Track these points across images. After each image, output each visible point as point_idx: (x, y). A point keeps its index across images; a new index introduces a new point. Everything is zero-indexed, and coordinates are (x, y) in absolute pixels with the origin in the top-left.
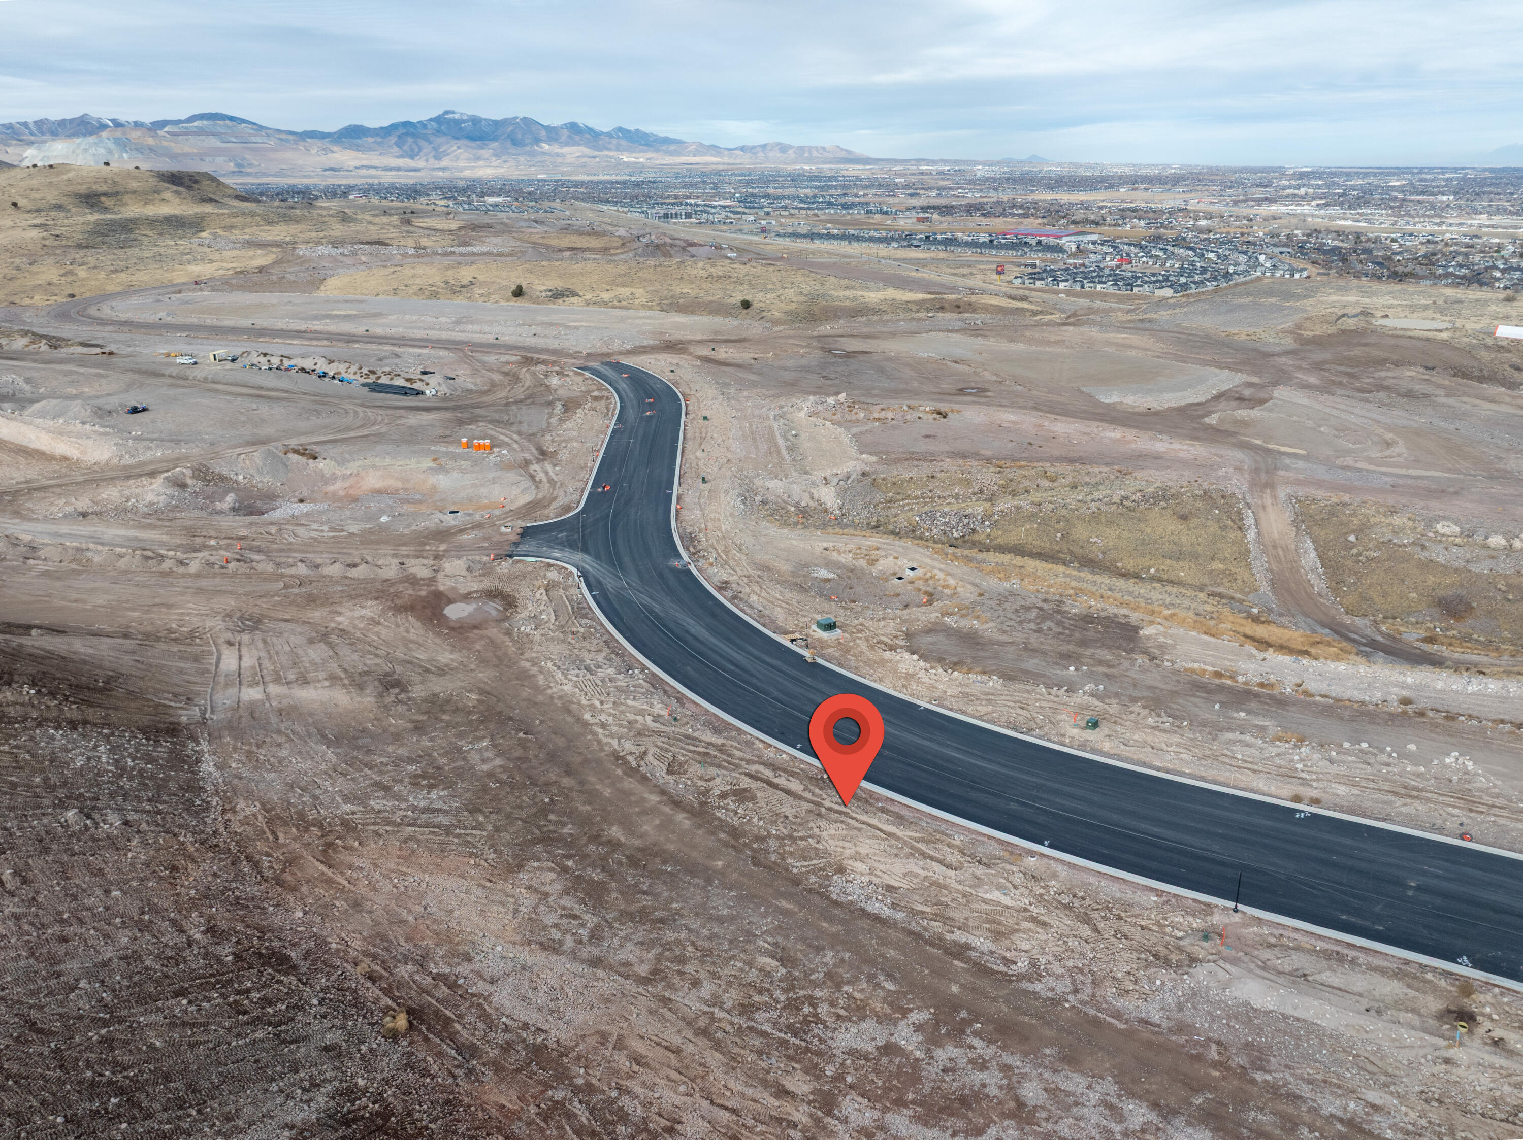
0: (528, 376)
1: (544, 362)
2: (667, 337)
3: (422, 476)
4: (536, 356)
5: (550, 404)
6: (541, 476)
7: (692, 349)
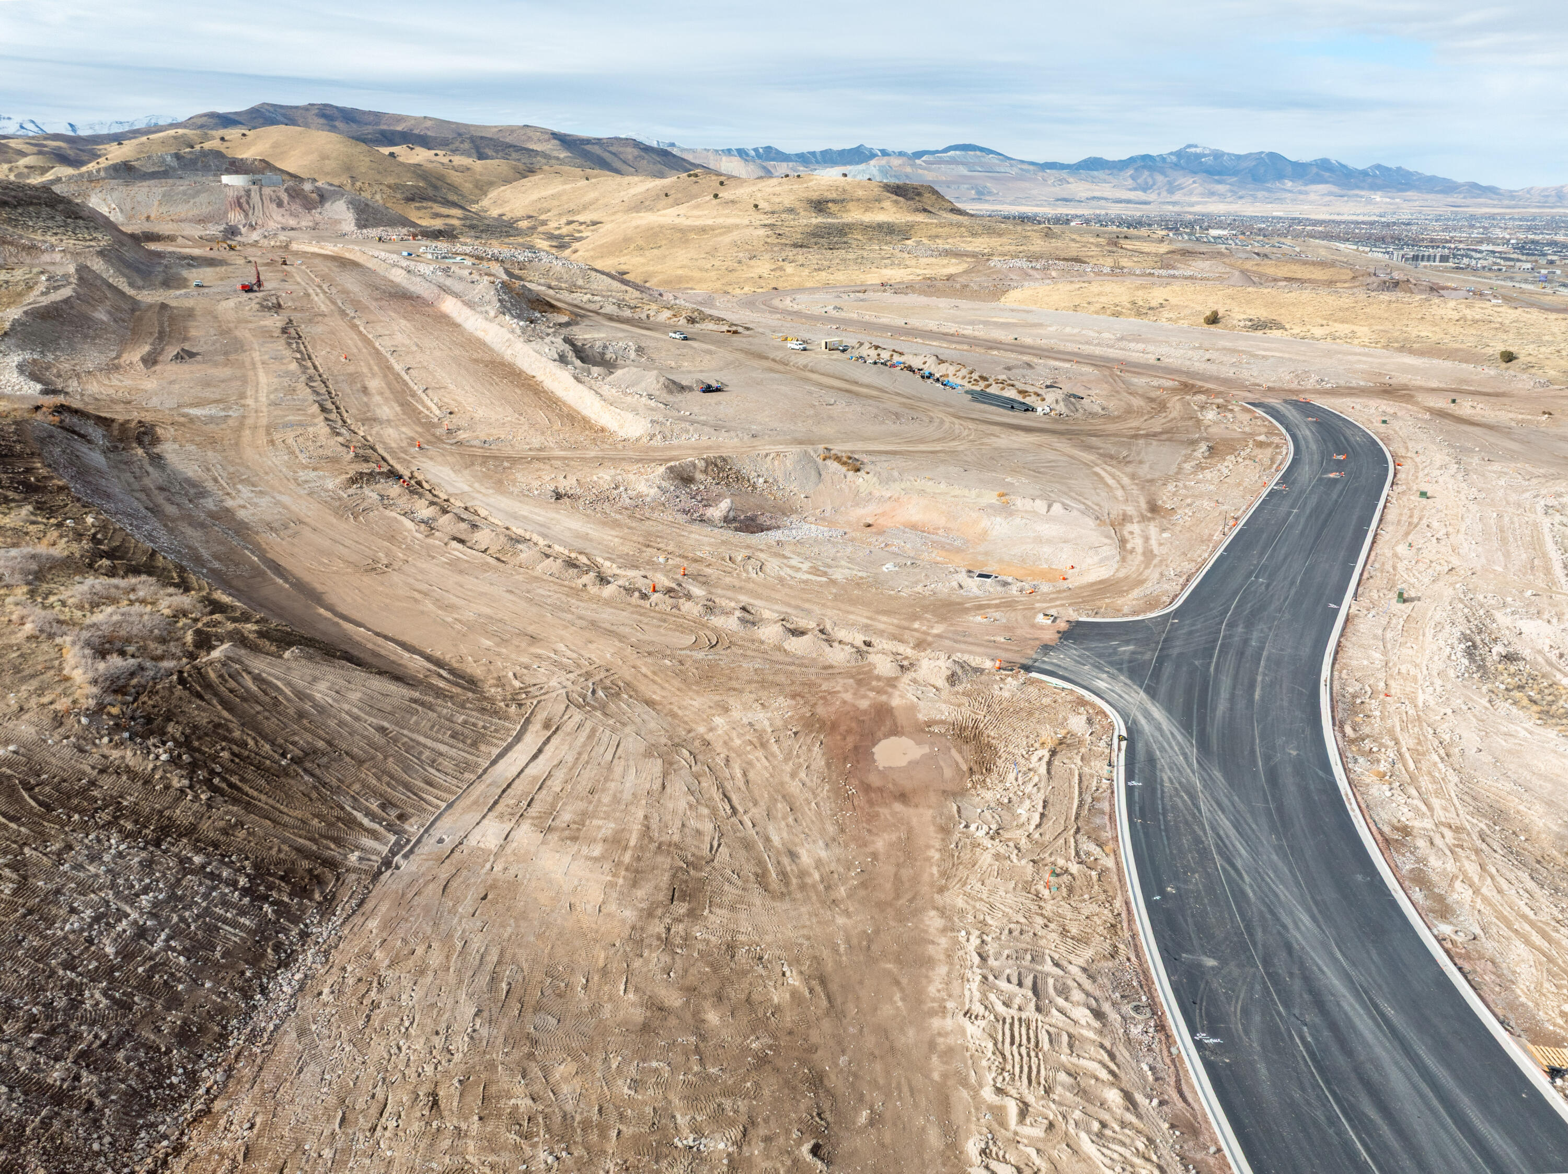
0: (1178, 406)
1: (1207, 392)
2: (1386, 380)
3: (974, 515)
4: (1200, 383)
5: (1193, 443)
6: (1136, 542)
7: (1420, 397)
